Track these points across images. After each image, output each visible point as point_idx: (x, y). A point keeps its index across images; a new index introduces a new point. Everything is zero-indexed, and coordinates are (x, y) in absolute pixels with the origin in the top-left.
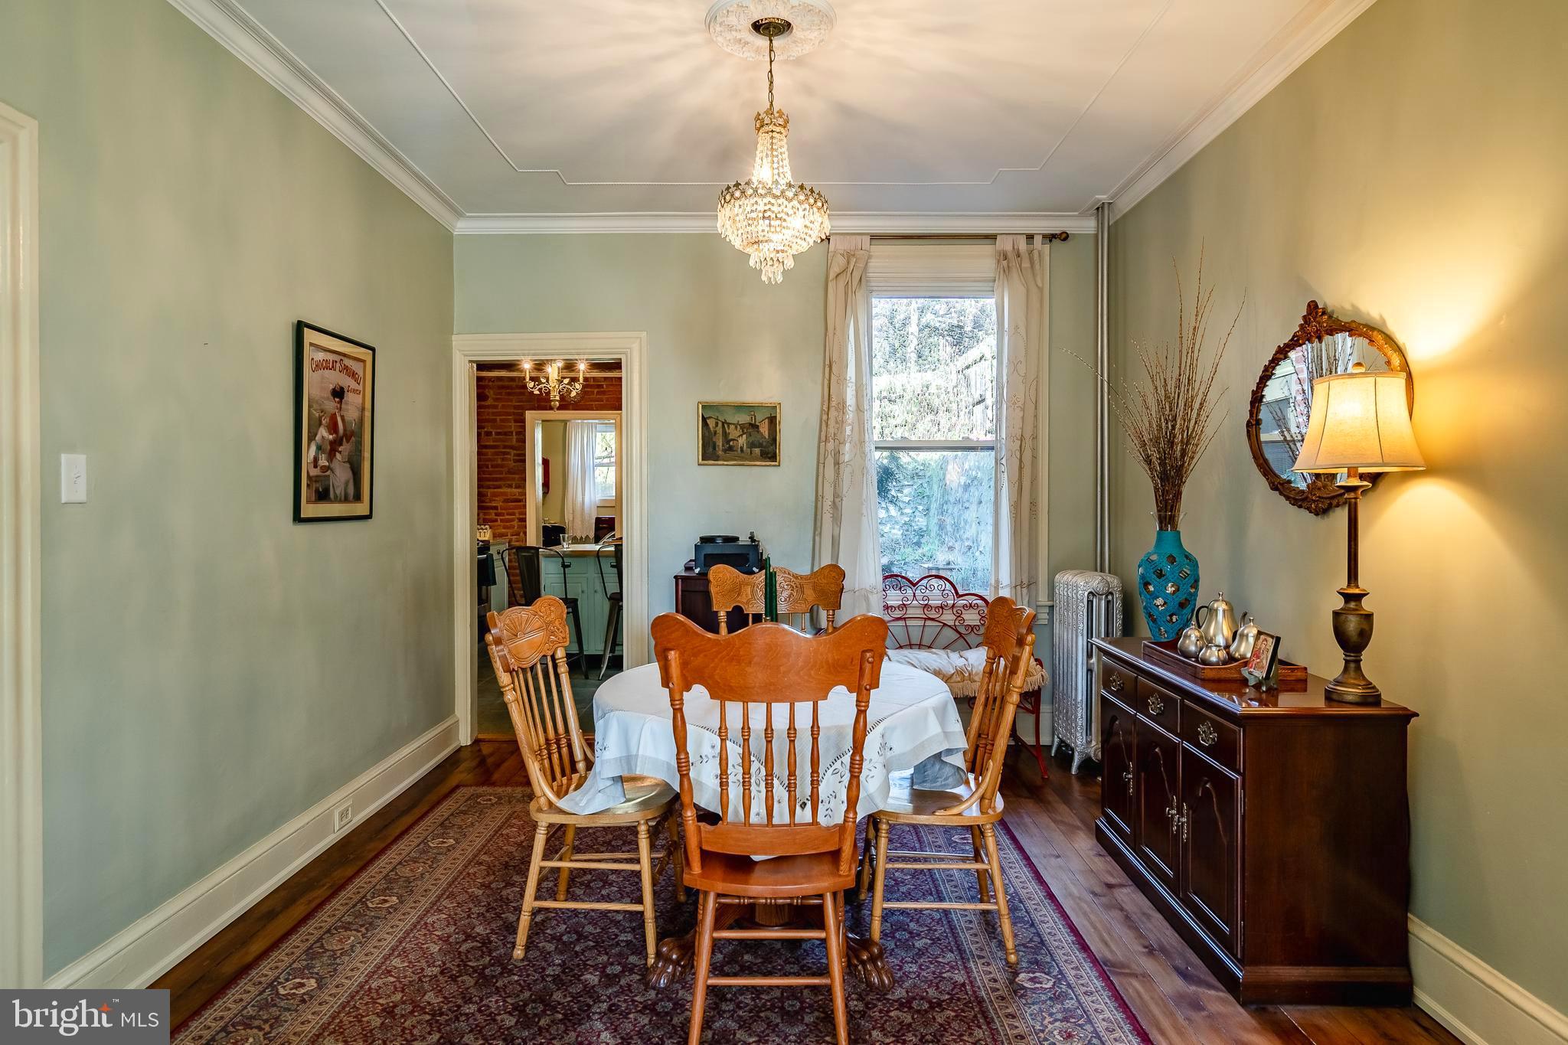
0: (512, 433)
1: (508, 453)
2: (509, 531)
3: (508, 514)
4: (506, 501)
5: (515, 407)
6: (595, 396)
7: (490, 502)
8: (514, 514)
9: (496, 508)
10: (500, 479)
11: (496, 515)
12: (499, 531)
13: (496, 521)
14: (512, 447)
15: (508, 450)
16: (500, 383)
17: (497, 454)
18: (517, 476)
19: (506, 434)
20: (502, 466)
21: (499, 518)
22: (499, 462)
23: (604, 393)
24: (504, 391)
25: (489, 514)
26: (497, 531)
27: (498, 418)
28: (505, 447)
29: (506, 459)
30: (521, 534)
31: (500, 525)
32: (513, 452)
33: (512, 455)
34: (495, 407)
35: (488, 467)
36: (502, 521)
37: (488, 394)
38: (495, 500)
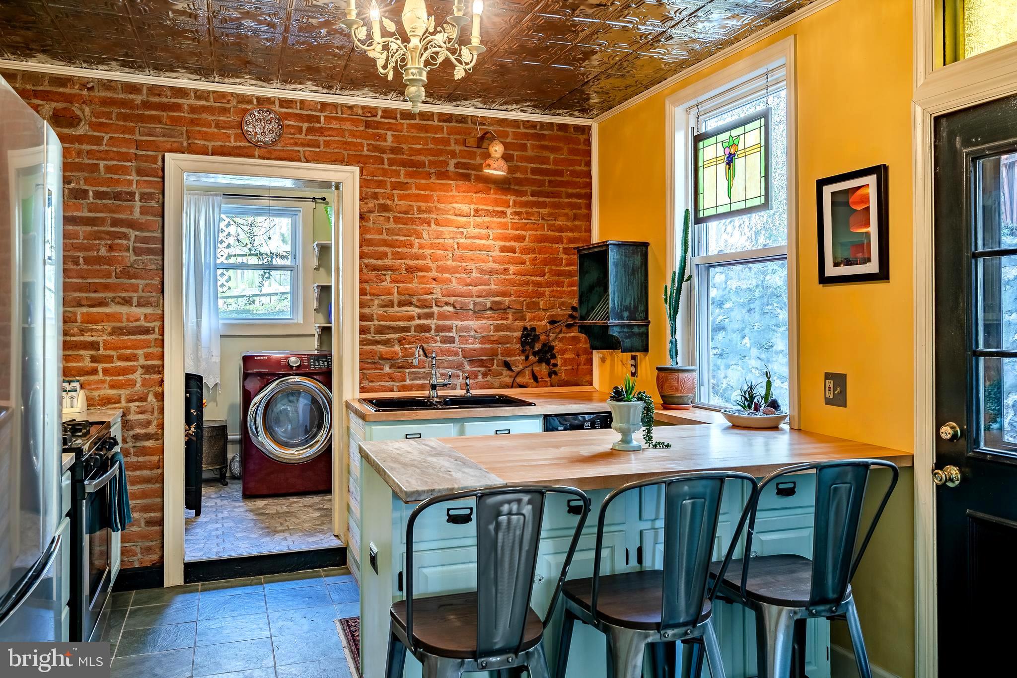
0: (132, 194)
1: (125, 236)
2: (124, 393)
3: (121, 358)
4: (115, 332)
5: (139, 145)
6: (303, 136)
7: (82, 332)
8: (134, 358)
9: (94, 346)
10: (106, 287)
11: (94, 359)
12: (102, 392)
13: (94, 372)
14: (132, 224)
15: (123, 230)
16: (109, 94)
17: (97, 236)
18: (141, 282)
19: (117, 196)
20: (109, 261)
21: (100, 367)
22: (103, 252)
23: (321, 131)
24: (116, 110)
25: (80, 358)
26: (96, 393)
27: (102, 164)
28: (115, 223)
29: (120, 248)
30: (151, 398)
31: (103, 382)
32: (133, 233)
33: (132, 239)
34: (98, 141)
35: (77, 264)
36: (106, 372)
37: (79, 113)
38: (92, 330)
